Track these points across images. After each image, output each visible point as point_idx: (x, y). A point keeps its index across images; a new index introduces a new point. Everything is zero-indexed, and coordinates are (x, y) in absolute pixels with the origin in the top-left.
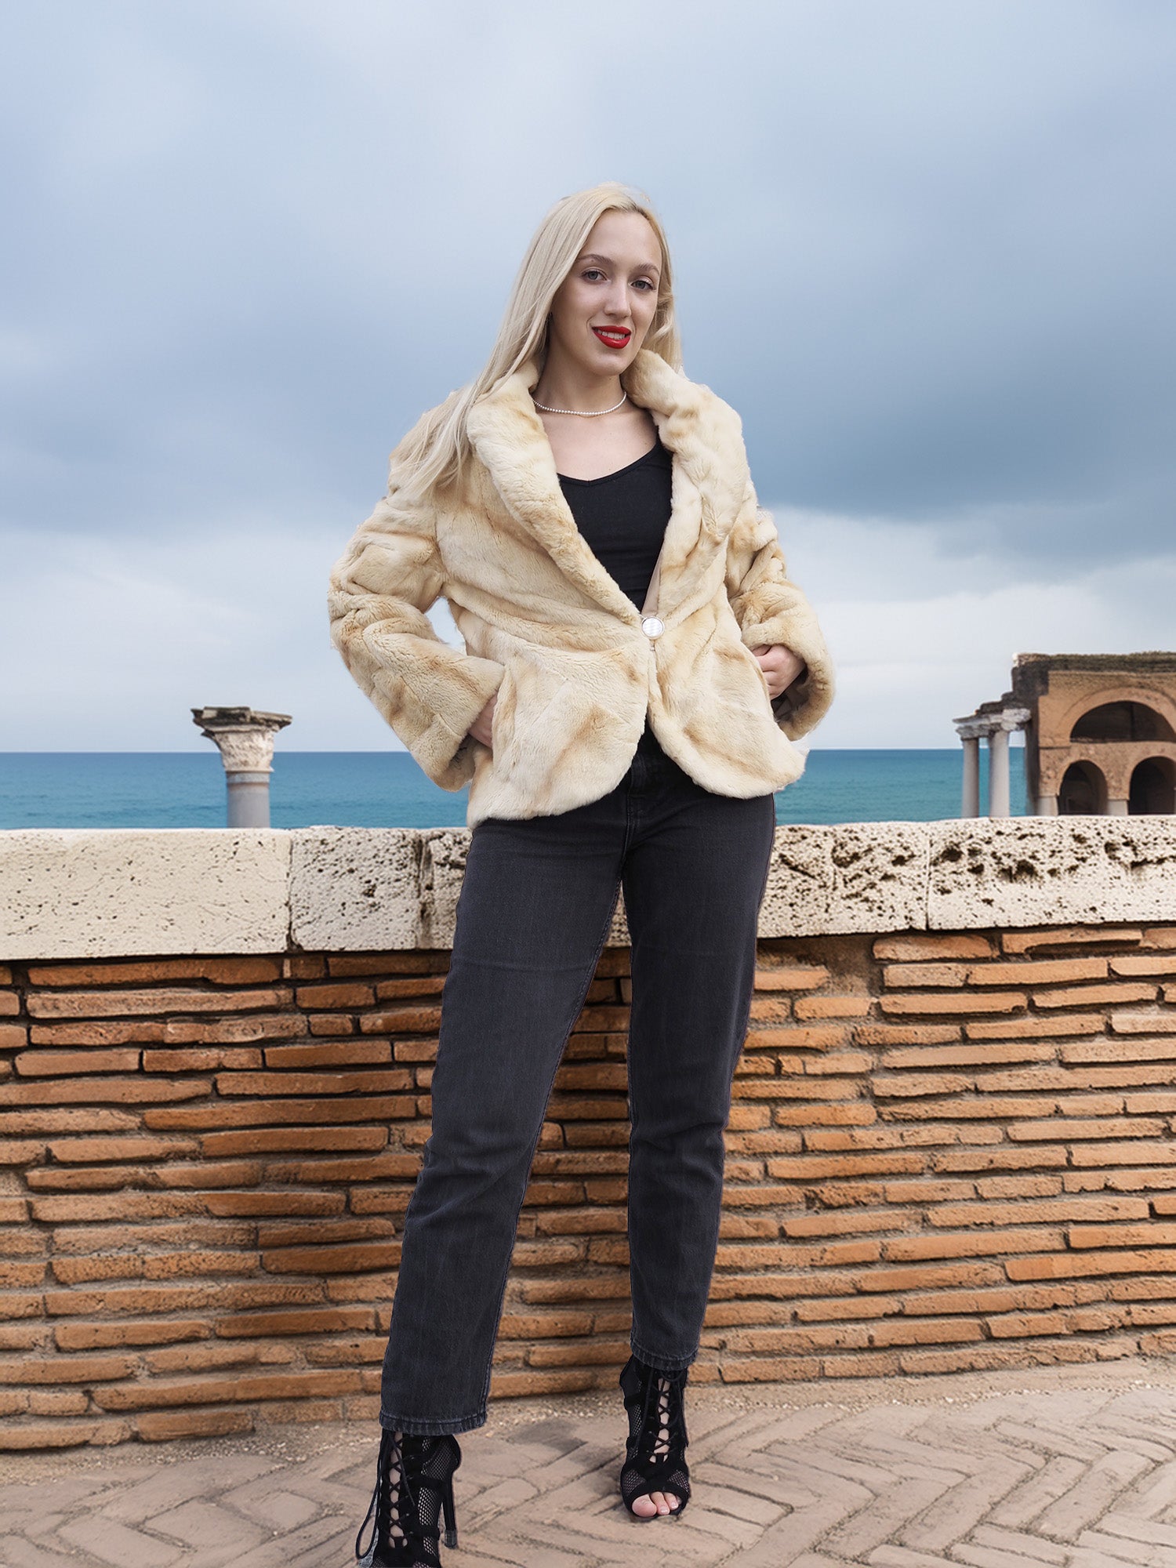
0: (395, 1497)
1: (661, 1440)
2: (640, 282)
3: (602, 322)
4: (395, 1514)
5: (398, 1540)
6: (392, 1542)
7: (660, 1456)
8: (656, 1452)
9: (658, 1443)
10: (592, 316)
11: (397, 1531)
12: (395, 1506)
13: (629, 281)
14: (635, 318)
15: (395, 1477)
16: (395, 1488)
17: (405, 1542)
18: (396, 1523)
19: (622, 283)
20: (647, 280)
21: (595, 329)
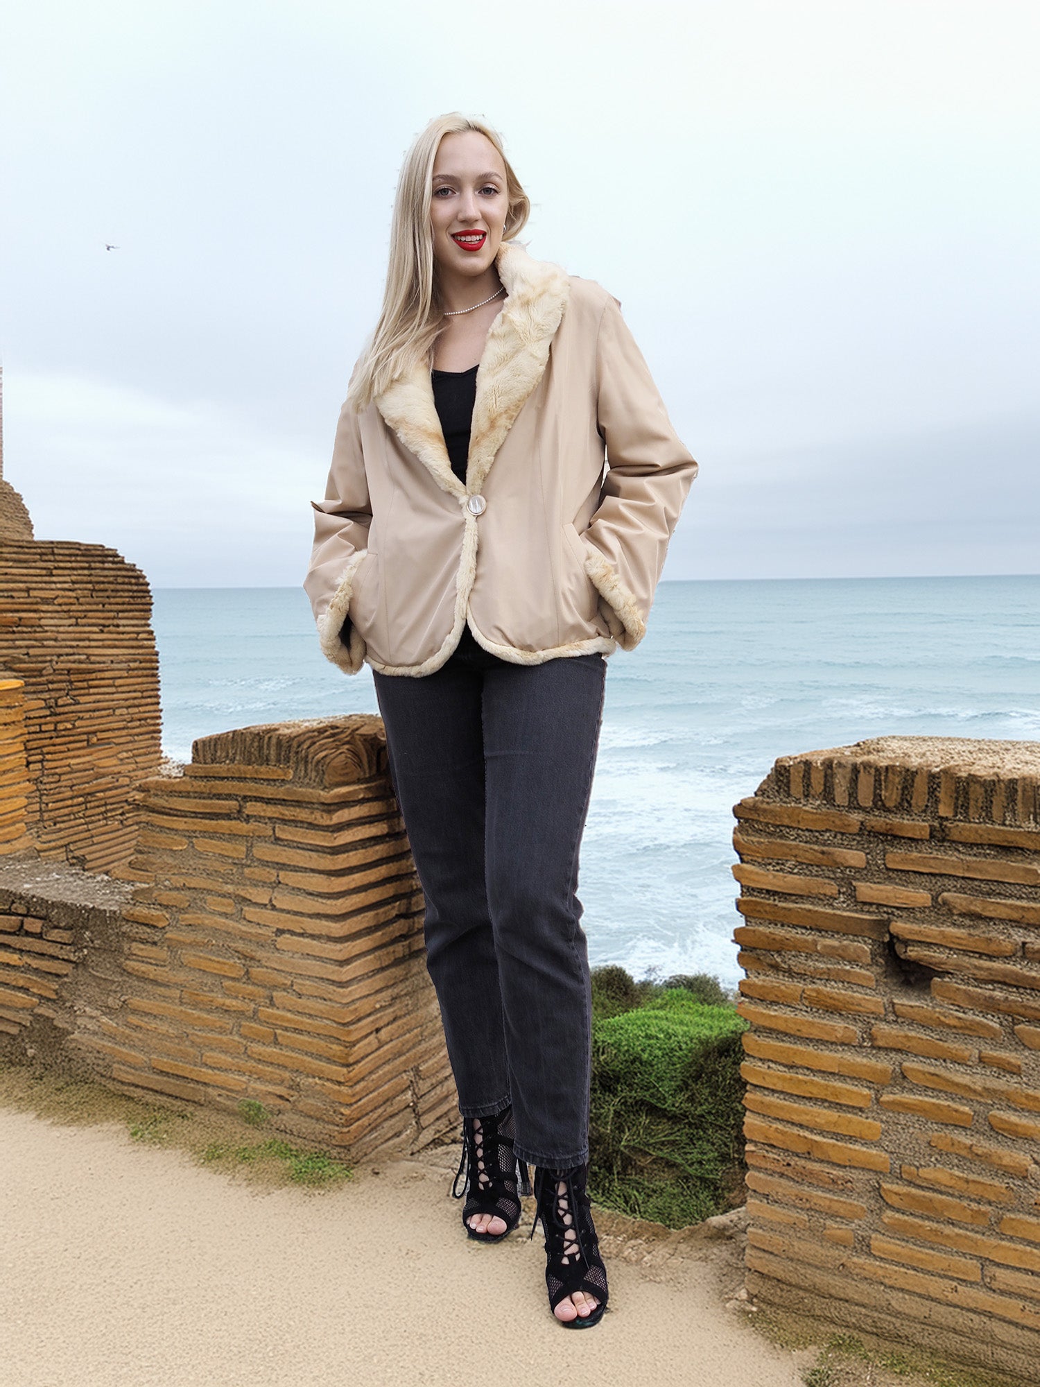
0: (480, 1153)
1: (568, 1240)
2: (486, 189)
3: (458, 229)
4: (481, 1165)
5: (485, 1184)
6: (481, 1187)
7: (571, 1257)
8: (566, 1253)
9: (567, 1244)
10: (449, 226)
11: (484, 1178)
12: (480, 1159)
13: (475, 189)
14: (486, 218)
15: (479, 1139)
16: (479, 1146)
17: (491, 1185)
18: (482, 1172)
19: (470, 193)
20: (491, 186)
21: (453, 236)
